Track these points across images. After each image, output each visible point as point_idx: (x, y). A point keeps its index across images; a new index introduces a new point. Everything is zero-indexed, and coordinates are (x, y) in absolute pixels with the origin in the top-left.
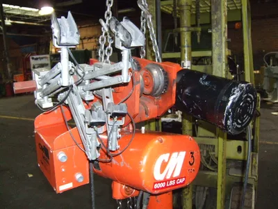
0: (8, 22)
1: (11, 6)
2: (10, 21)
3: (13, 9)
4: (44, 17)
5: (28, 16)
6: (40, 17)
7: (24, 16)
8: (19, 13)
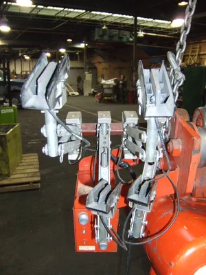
0: (141, 34)
1: (146, 19)
2: (143, 33)
3: (147, 22)
4: (175, 29)
5: (160, 28)
6: (171, 30)
7: (156, 28)
8: (151, 25)
